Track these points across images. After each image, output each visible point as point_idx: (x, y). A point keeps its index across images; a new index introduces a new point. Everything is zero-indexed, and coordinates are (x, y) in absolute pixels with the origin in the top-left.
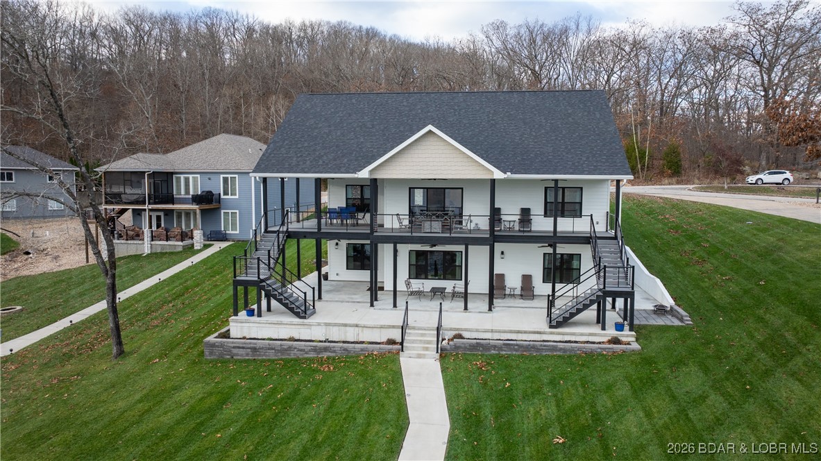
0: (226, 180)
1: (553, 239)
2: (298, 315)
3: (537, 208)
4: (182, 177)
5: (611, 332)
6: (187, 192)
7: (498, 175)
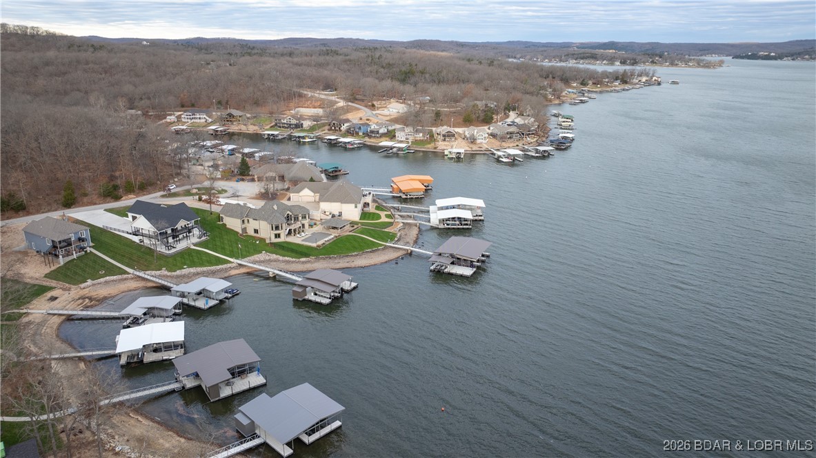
2: (175, 248)
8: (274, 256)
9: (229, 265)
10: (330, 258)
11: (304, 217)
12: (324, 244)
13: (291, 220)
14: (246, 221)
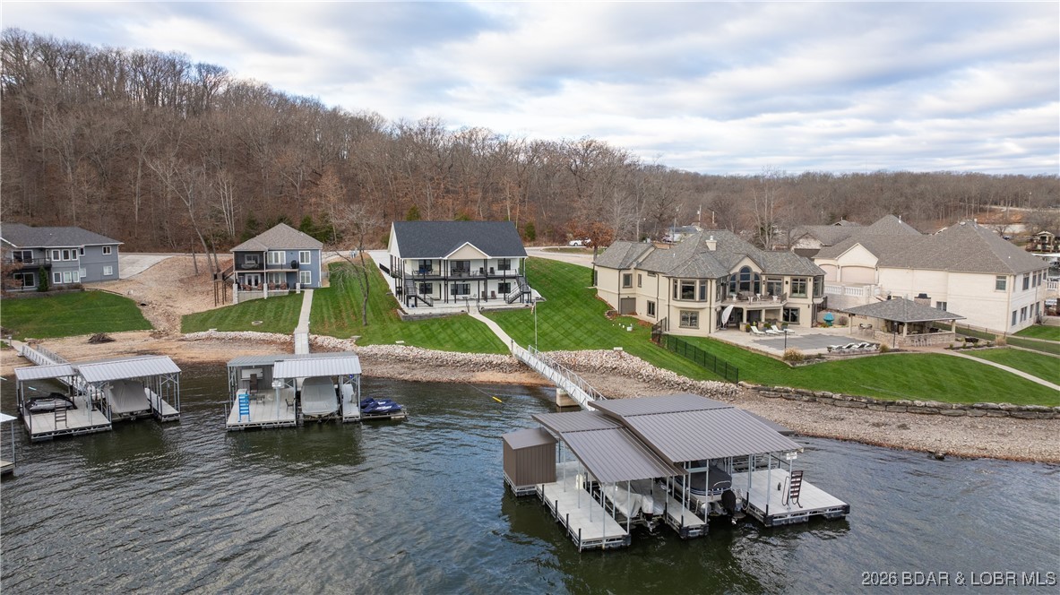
0: (302, 254)
1: (504, 277)
2: (430, 306)
3: (496, 268)
4: (273, 252)
5: (525, 304)
6: (277, 261)
7: (489, 257)
8: (636, 362)
9: (494, 358)
10: (813, 399)
11: (799, 288)
12: (820, 356)
13: (757, 290)
14: (635, 281)
